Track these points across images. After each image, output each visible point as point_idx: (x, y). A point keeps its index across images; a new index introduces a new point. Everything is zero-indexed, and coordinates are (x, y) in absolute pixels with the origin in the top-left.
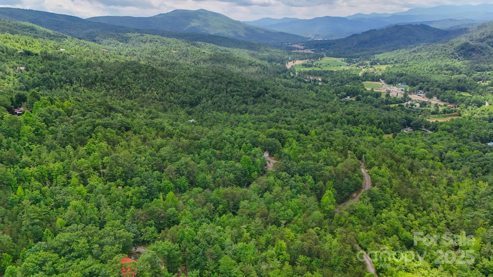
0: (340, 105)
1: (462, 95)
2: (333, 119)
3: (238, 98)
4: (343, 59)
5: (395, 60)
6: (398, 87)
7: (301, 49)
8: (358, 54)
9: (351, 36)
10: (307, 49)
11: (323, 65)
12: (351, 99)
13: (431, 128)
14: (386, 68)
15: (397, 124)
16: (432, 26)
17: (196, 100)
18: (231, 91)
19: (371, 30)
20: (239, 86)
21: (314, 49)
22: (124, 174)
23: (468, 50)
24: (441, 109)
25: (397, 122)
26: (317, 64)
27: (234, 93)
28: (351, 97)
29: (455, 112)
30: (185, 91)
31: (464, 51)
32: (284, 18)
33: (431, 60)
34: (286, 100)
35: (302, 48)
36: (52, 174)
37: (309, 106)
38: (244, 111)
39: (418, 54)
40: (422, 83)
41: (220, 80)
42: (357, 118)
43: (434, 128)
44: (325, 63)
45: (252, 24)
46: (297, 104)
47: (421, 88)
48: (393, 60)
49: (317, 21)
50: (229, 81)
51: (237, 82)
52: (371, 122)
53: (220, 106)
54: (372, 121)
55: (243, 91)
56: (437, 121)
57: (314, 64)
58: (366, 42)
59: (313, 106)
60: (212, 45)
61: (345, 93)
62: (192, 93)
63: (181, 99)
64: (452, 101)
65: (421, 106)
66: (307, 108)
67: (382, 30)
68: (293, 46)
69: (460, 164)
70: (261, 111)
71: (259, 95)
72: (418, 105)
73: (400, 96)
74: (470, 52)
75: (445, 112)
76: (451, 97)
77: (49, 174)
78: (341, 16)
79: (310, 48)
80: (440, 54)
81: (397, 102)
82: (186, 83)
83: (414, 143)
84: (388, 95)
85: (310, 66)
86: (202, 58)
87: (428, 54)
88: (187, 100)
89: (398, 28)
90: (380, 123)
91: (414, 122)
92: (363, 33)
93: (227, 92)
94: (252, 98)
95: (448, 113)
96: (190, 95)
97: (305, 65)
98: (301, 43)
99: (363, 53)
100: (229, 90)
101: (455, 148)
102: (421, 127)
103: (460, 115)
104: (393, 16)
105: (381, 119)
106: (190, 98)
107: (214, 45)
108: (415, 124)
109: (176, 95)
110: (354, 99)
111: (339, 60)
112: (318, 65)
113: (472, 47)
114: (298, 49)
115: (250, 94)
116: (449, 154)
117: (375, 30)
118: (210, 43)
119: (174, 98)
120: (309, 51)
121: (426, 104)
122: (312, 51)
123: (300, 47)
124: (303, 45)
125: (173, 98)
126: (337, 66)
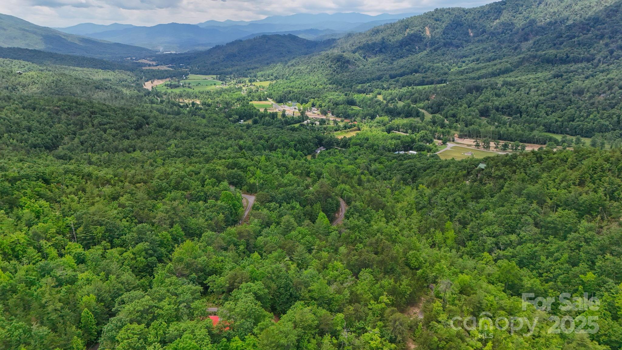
0: (241, 130)
1: (352, 110)
2: (245, 146)
3: (114, 132)
4: (215, 76)
5: (275, 75)
6: (289, 106)
7: (153, 66)
8: (230, 70)
9: (213, 48)
10: (162, 65)
11: (193, 84)
12: (246, 123)
13: (341, 144)
14: (270, 85)
15: (311, 144)
16: (300, 36)
17: (52, 140)
18: (100, 124)
19: (236, 41)
20: (107, 116)
21: (170, 65)
22: (107, 234)
23: (344, 63)
24: (341, 124)
25: (311, 142)
26: (185, 84)
27: (106, 126)
28: (245, 121)
29: (355, 126)
30: (29, 130)
31: (340, 63)
32: (113, 24)
33: (312, 74)
34: (177, 129)
35: (154, 63)
36: (17, 249)
37: (209, 134)
38: (131, 149)
39: (297, 68)
40: (312, 100)
41: (75, 110)
42: (270, 142)
43: (345, 144)
44: (195, 82)
45: (67, 32)
46: (194, 132)
47: (313, 105)
48: (272, 75)
49: (161, 29)
50: (91, 110)
51: (103, 111)
52: (286, 145)
53: (93, 146)
54: (288, 144)
55: (116, 123)
56: (345, 137)
57: (181, 84)
58: (234, 56)
59: (214, 134)
60: (23, 63)
61: (237, 117)
62: (43, 132)
63: (30, 142)
64: (347, 116)
65: (320, 124)
66: (208, 137)
67: (249, 41)
68: (140, 61)
69: (389, 174)
70: (155, 146)
71: (139, 126)
72: (318, 123)
73: (297, 114)
74: (346, 65)
75: (345, 127)
76: (345, 112)
77: (13, 250)
78: (191, 24)
79: (165, 64)
80: (319, 67)
81: (296, 122)
82: (26, 118)
83: (339, 161)
84: (284, 115)
85: (176, 87)
86: (20, 82)
87: (307, 68)
88: (39, 141)
89: (266, 38)
90: (295, 145)
91: (326, 140)
92: (227, 44)
93: (93, 126)
94: (133, 131)
95: (349, 128)
96: (41, 135)
97: (171, 86)
98: (149, 57)
99: (236, 68)
100: (96, 122)
101: (375, 161)
102: (334, 145)
103: (359, 130)
104: (253, 25)
105: (296, 141)
106: (43, 139)
107: (26, 63)
108: (327, 142)
109: (19, 136)
110: (250, 122)
111: (209, 78)
112: (187, 85)
113: (346, 59)
114: (150, 65)
115: (128, 125)
116: (373, 167)
117: (241, 41)
118: (18, 59)
119: (17, 141)
120: (164, 68)
121: (325, 122)
122: (168, 67)
123: (151, 63)
124: (153, 60)
125: (15, 141)
126: (211, 85)
